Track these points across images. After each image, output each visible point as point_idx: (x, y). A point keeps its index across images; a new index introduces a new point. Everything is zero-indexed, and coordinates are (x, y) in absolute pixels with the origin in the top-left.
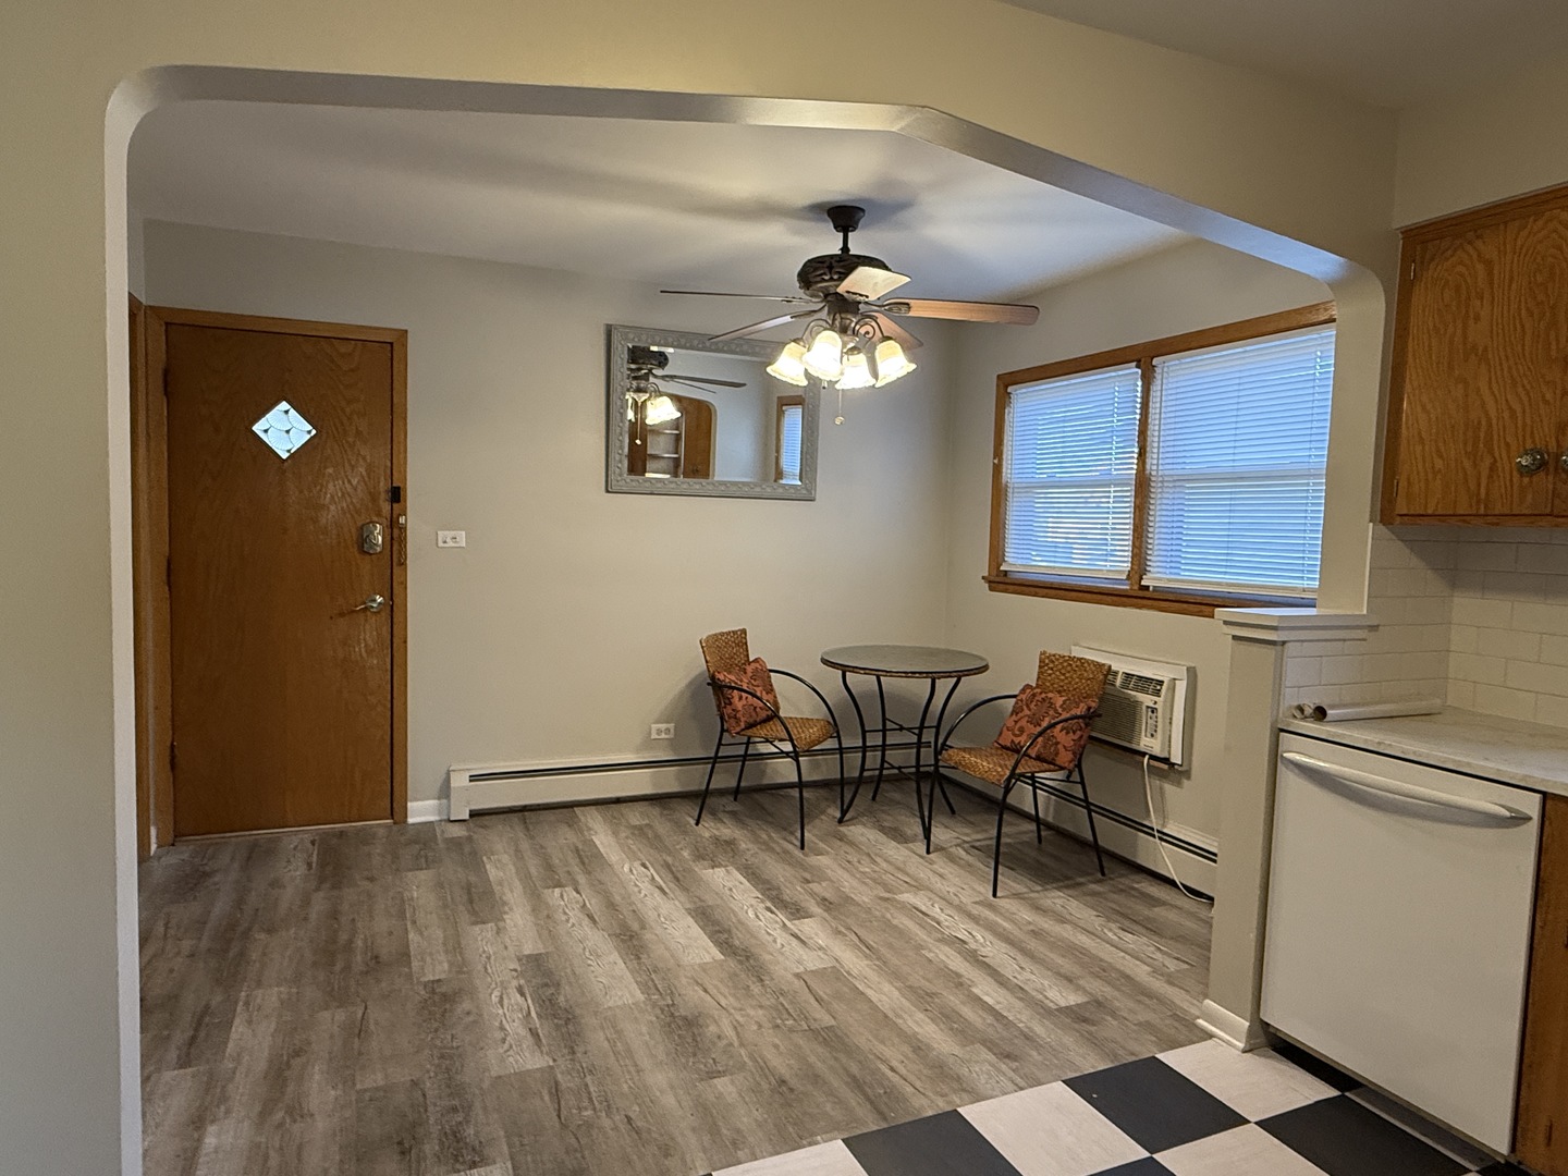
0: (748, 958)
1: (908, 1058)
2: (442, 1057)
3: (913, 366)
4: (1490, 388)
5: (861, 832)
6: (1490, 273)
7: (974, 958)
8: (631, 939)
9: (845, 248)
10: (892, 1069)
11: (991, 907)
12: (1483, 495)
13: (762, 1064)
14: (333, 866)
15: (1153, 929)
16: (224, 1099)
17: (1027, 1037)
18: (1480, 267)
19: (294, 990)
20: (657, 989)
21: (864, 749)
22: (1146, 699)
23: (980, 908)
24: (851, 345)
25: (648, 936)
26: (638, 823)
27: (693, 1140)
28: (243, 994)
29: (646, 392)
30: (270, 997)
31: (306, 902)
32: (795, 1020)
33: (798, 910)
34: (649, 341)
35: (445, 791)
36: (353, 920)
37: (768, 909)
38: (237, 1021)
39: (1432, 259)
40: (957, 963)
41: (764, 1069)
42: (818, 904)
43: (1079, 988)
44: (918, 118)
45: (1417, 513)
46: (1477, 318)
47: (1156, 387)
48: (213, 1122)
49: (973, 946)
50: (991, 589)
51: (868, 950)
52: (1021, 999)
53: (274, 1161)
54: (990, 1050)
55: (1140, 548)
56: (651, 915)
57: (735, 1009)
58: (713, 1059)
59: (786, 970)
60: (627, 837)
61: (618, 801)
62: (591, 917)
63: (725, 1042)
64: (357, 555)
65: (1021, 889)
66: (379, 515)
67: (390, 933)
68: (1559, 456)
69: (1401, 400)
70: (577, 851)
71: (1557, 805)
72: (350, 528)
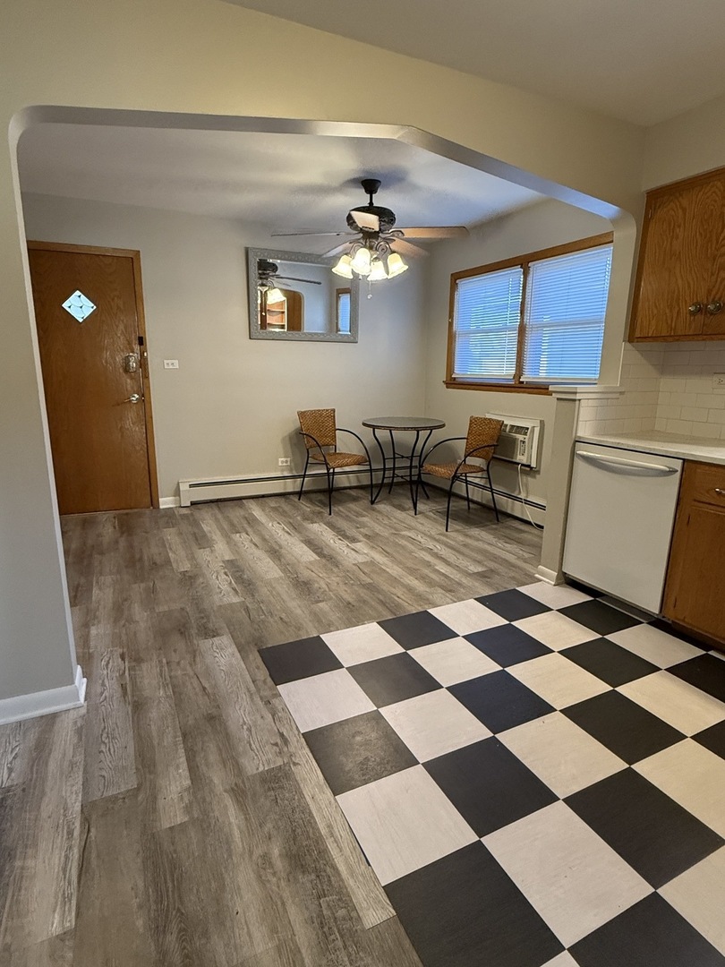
0: (331, 558)
1: (405, 593)
2: (193, 599)
3: (407, 267)
4: (680, 273)
5: (383, 507)
6: (685, 214)
7: (437, 556)
8: (275, 553)
9: (371, 203)
10: (398, 597)
11: (446, 536)
12: (673, 326)
13: (340, 597)
14: (126, 527)
15: (519, 542)
16: (95, 617)
17: (459, 584)
18: (680, 211)
19: (118, 576)
20: (290, 571)
21: (384, 469)
22: (520, 437)
23: (440, 536)
24: (375, 256)
25: (283, 551)
26: (274, 506)
27: (310, 624)
28: (94, 578)
29: (267, 286)
30: (108, 579)
31: (117, 542)
32: (354, 581)
33: (354, 539)
34: (268, 256)
35: (177, 493)
36: (141, 549)
37: (340, 539)
38: (94, 589)
39: (659, 207)
40: (428, 558)
41: (341, 599)
42: (363, 537)
43: (483, 565)
45: (644, 336)
46: (677, 238)
47: (530, 278)
48: (92, 625)
49: (436, 551)
50: (447, 387)
51: (387, 554)
52: (457, 570)
53: (124, 638)
54: (442, 589)
55: (520, 363)
56: (283, 543)
57: (326, 577)
58: (318, 596)
59: (349, 562)
60: (269, 512)
61: (263, 496)
62: (256, 545)
63: (322, 590)
64: (124, 374)
65: (458, 527)
66: (133, 352)
67: (160, 554)
68: (707, 306)
69: (641, 281)
70: (246, 518)
71: (689, 465)
72: (119, 359)
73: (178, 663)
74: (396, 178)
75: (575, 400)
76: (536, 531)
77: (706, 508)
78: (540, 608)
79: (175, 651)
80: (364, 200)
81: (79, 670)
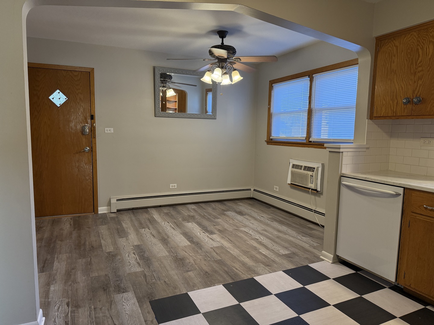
0: (197, 244)
1: (241, 266)
2: (113, 269)
3: (242, 78)
4: (397, 81)
5: (230, 213)
6: (397, 50)
7: (261, 243)
8: (165, 241)
9: (222, 43)
10: (236, 269)
12: (395, 111)
13: (201, 268)
14: (77, 225)
15: (311, 236)
16: (54, 279)
17: (273, 261)
18: (395, 48)
19: (70, 254)
20: (172, 252)
22: (310, 173)
23: (263, 231)
24: (225, 72)
25: (170, 239)
26: (166, 212)
27: (182, 286)
28: (56, 256)
29: (166, 87)
30: (64, 256)
31: (71, 234)
32: (210, 258)
33: (212, 233)
34: (166, 71)
35: (109, 204)
36: (85, 238)
37: (203, 232)
38: (55, 262)
39: (383, 45)
40: (255, 244)
41: (202, 270)
42: (217, 231)
43: (289, 250)
44: (238, 7)
45: (379, 116)
46: (394, 62)
47: (314, 83)
48: (52, 284)
49: (260, 240)
50: (267, 144)
51: (231, 241)
52: (273, 253)
53: (70, 292)
54: (263, 264)
55: (309, 130)
56: (170, 235)
57: (193, 256)
58: (188, 268)
59: (208, 247)
60: (163, 216)
61: (160, 206)
62: (153, 236)
63: (191, 264)
64: (81, 136)
66: (87, 123)
67: (96, 241)
68: (413, 99)
69: (375, 85)
70: (149, 219)
71: (407, 191)
72: (79, 127)
73: (101, 309)
74: (237, 31)
75: (339, 152)
76: (320, 229)
77: (419, 217)
78: (322, 277)
79: (100, 301)
80: (218, 42)
81: (41, 312)
